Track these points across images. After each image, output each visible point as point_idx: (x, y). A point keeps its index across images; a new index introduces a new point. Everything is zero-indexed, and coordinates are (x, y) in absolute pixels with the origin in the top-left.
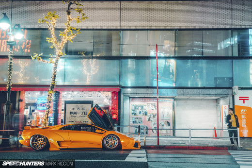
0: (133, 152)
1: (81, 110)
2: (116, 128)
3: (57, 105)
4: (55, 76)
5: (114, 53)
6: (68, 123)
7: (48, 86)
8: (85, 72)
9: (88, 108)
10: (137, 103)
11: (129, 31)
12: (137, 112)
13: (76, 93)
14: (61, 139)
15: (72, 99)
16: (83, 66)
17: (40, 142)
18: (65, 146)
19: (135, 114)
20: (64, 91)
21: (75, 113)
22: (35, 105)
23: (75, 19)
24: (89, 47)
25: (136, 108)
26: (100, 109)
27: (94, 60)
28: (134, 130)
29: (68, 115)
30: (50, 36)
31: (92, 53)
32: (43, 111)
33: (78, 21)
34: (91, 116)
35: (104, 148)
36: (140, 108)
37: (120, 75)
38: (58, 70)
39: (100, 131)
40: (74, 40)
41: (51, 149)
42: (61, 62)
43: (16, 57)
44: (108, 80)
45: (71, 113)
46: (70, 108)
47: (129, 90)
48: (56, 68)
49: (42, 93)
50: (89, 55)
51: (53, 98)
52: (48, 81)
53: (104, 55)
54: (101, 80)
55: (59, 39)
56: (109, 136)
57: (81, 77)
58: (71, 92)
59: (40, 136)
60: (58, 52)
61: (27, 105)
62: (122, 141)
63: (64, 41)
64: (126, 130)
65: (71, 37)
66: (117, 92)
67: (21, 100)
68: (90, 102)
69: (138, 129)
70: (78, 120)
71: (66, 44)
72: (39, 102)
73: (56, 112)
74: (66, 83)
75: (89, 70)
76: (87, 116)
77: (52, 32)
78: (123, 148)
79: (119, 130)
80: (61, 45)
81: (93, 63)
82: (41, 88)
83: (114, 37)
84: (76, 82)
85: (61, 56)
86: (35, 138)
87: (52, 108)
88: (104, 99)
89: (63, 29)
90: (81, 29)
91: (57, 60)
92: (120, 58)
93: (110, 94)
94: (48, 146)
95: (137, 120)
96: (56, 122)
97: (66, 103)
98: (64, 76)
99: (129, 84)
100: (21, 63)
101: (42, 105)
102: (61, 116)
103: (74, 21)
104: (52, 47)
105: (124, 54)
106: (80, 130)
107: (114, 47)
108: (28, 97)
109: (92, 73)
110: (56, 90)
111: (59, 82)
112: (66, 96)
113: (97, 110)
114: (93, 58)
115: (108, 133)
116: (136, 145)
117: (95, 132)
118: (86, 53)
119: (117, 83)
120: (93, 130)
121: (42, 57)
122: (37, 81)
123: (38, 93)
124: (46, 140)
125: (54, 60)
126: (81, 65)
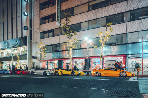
0: (131, 77)
1: (111, 64)
2: (124, 69)
3: (103, 62)
4: (102, 53)
5: (124, 42)
6: (107, 68)
7: (100, 56)
8: (113, 50)
9: (114, 63)
10: (133, 60)
11: (130, 33)
12: (133, 63)
13: (109, 58)
14: (105, 73)
15: (108, 60)
16: (112, 48)
17: (98, 74)
18: (106, 75)
19: (132, 64)
20: (105, 57)
21: (109, 64)
22: (96, 62)
23: (109, 32)
24: (114, 41)
25: (133, 62)
26: (118, 63)
27: (116, 46)
28: (132, 70)
29: (107, 65)
30: (100, 40)
31: (115, 43)
32: (98, 64)
33: (110, 33)
34: (115, 65)
35: (120, 76)
36: (134, 62)
37: (126, 50)
38: (103, 51)
39: (118, 70)
40: (109, 40)
41: (102, 76)
42: (104, 48)
43: (90, 48)
44: (121, 52)
45: (108, 65)
46: (107, 63)
47: (130, 55)
48: (102, 50)
49: (98, 59)
50: (114, 44)
51: (102, 60)
52: (100, 55)
53: (120, 43)
54: (119, 52)
55: (103, 40)
56: (122, 72)
57: (111, 52)
58: (107, 58)
59: (98, 72)
60: (103, 44)
61: (93, 63)
62: (127, 74)
63: (105, 40)
64: (128, 70)
65: (108, 39)
66: (125, 56)
67: (91, 61)
68: (115, 61)
69: (133, 70)
70: (111, 67)
71: (106, 42)
72: (97, 61)
73: (103, 65)
74: (106, 55)
75: (114, 49)
76: (113, 66)
77: (101, 38)
78: (128, 76)
79: (126, 70)
80: (104, 42)
81: (115, 47)
82: (98, 57)
83: (124, 36)
84: (109, 54)
85: (104, 46)
86: (97, 73)
87: (102, 63)
88: (120, 59)
89: (105, 36)
90: (111, 36)
91: (103, 48)
92: (126, 44)
93: (122, 57)
94: (100, 75)
95: (133, 66)
96: (103, 68)
97: (106, 61)
98: (105, 52)
99: (130, 53)
100: (92, 50)
101: (98, 62)
102: (105, 66)
104: (101, 43)
105: (128, 42)
106: (111, 70)
107: (124, 40)
108: (93, 60)
109: (115, 50)
110: (103, 57)
111: (104, 54)
112: (106, 59)
113: (117, 63)
114: (115, 45)
115: (122, 71)
116: (133, 75)
117: (116, 71)
118: (113, 44)
119: (125, 53)
120: (116, 70)
121: (98, 47)
122: (96, 55)
123: (97, 59)
124: (100, 73)
125: (102, 47)
126: (111, 48)
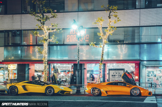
0: (148, 97)
1: (118, 74)
2: (137, 84)
3: (104, 71)
4: (103, 55)
5: (136, 41)
6: (111, 81)
7: (99, 60)
8: (120, 52)
9: (122, 73)
10: (150, 70)
11: (145, 27)
12: (150, 75)
13: (114, 64)
14: (107, 90)
15: (113, 68)
16: (118, 49)
17: (96, 91)
18: (110, 93)
19: (149, 76)
20: (108, 63)
21: (115, 75)
22: (92, 71)
23: (113, 21)
24: (121, 37)
25: (149, 72)
26: (128, 73)
27: (125, 45)
28: (148, 85)
29: (111, 77)
30: (99, 32)
31: (123, 41)
32: (97, 74)
33: (115, 23)
34: (123, 77)
35: (131, 95)
36: (152, 73)
37: (140, 54)
38: (104, 52)
39: (129, 86)
40: (113, 34)
41: (102, 95)
42: (106, 46)
43: (82, 45)
44: (132, 57)
45: (112, 76)
46: (112, 73)
47: (145, 62)
48: (103, 50)
49: (96, 65)
50: (121, 42)
51: (102, 67)
52: (99, 58)
53: (130, 42)
54: (129, 56)
55: (104, 33)
56: (134, 89)
57: (117, 55)
58: (112, 64)
59: (96, 88)
60: (105, 41)
61: (88, 71)
62: (142, 91)
63: (108, 34)
64: (143, 85)
65: (112, 32)
66: (138, 64)
67: (84, 69)
68: (123, 70)
69: (150, 85)
70: (116, 79)
71: (109, 36)
72: (94, 70)
73: (104, 75)
74: (109, 59)
75: (122, 51)
76: (121, 77)
77: (101, 30)
78: (142, 95)
79: (139, 85)
80: (106, 37)
81: (124, 47)
82: (96, 61)
83: (136, 31)
84: (115, 58)
85: (106, 44)
86: (94, 89)
87: (102, 73)
88: (130, 67)
89: (107, 28)
90: (117, 27)
91: (104, 46)
92: (140, 44)
93: (134, 65)
94: (100, 94)
95: (150, 80)
96: (104, 81)
97: (110, 70)
98: (108, 55)
99: (145, 59)
100: (85, 48)
101: (96, 71)
102: (107, 77)
103: (113, 22)
104: (100, 38)
105: (143, 41)
106: (117, 85)
107: (136, 37)
108: (88, 67)
109: (124, 53)
110: (104, 62)
111: (105, 58)
112: (109, 66)
113: (127, 74)
114: (124, 44)
115: (133, 87)
116: (150, 93)
117: (126, 86)
118: (120, 41)
120: (125, 85)
121: (96, 44)
122: (93, 58)
123: (94, 65)
124: (99, 90)
125: (102, 46)
126: (117, 48)
